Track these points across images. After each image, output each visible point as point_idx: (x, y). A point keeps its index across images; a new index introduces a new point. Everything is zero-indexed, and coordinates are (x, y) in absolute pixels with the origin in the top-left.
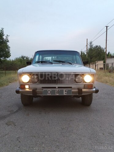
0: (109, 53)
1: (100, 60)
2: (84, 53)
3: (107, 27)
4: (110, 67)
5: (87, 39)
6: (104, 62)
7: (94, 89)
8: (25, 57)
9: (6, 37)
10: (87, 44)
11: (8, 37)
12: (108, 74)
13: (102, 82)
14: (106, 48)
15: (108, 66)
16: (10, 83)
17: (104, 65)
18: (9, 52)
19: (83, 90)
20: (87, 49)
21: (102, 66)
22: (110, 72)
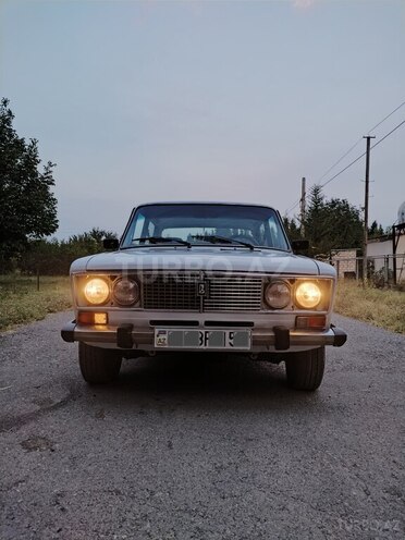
0: (375, 225)
1: (344, 247)
2: (293, 226)
3: (369, 138)
4: (377, 269)
5: (304, 179)
6: (360, 254)
7: (331, 333)
8: (102, 233)
9: (47, 169)
10: (304, 194)
11: (51, 169)
12: (374, 292)
13: (355, 317)
14: (366, 208)
15: (373, 267)
16: (51, 312)
17: (360, 263)
18: (53, 216)
19: (291, 334)
20: (303, 211)
21: (352, 267)
22: (379, 286)
